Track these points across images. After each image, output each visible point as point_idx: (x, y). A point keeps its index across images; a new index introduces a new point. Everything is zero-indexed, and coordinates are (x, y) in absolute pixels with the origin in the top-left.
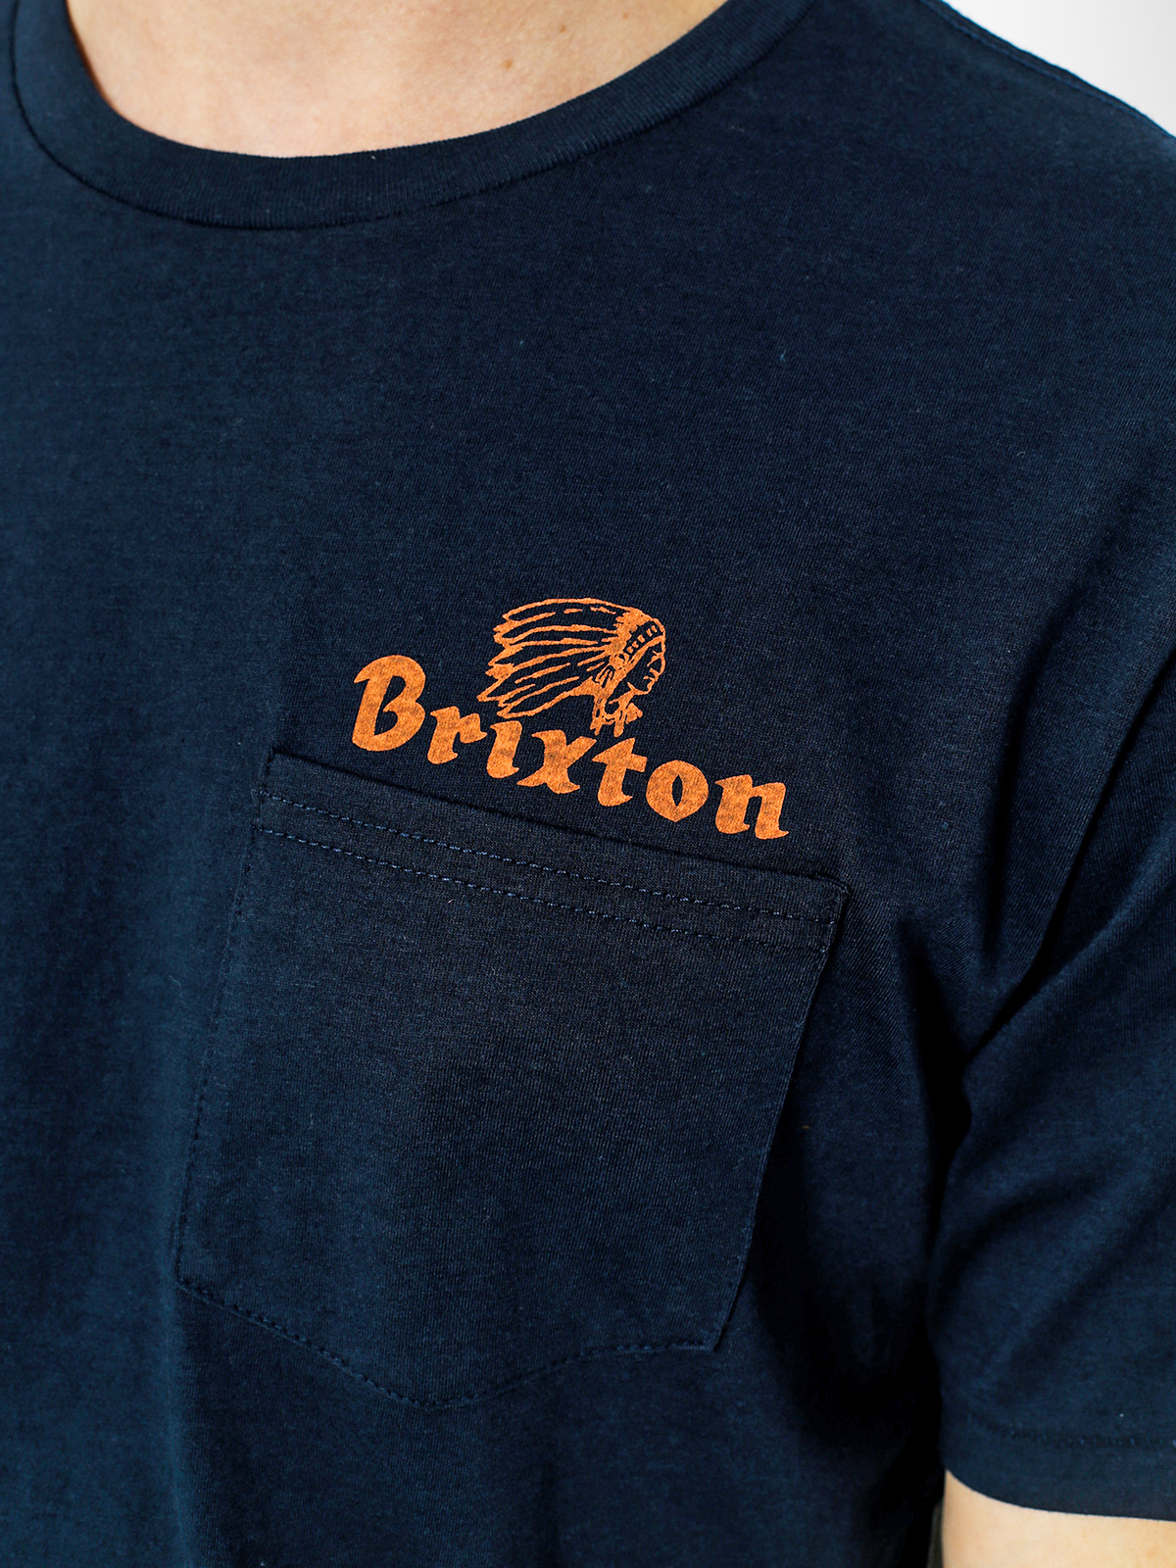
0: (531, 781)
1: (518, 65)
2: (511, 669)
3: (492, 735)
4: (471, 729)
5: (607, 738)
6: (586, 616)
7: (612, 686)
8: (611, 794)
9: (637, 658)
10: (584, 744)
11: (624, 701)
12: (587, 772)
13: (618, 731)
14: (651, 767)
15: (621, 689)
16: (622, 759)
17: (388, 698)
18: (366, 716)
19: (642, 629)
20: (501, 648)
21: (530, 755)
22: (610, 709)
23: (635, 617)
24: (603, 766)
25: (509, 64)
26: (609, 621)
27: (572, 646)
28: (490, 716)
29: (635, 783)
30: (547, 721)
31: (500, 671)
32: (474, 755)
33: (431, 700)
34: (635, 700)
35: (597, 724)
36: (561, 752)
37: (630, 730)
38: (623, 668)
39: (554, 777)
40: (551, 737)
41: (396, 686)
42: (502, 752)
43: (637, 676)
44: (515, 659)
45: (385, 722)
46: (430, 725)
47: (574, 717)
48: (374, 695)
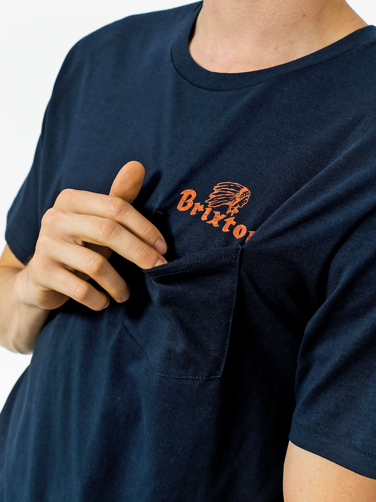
0: (209, 222)
1: (279, 49)
2: (214, 196)
3: (205, 210)
4: (201, 208)
5: (229, 216)
6: (235, 187)
7: (234, 204)
8: (225, 229)
9: (242, 199)
10: (224, 216)
11: (235, 208)
12: (222, 223)
13: (232, 215)
14: (236, 225)
15: (236, 205)
16: (231, 221)
17: (187, 199)
18: (181, 203)
19: (245, 193)
20: (214, 191)
21: (211, 216)
22: (232, 209)
23: (245, 189)
24: (226, 222)
25: (277, 49)
26: (239, 189)
27: (229, 193)
28: (206, 205)
29: (232, 228)
30: (217, 209)
31: (212, 196)
32: (200, 214)
33: (195, 201)
34: (238, 208)
35: (228, 212)
36: (219, 216)
37: (235, 215)
38: (238, 200)
39: (214, 223)
40: (217, 213)
41: (190, 197)
42: (206, 214)
43: (240, 203)
44: (216, 194)
45: (185, 204)
46: (193, 206)
47: (223, 210)
48: (184, 198)
